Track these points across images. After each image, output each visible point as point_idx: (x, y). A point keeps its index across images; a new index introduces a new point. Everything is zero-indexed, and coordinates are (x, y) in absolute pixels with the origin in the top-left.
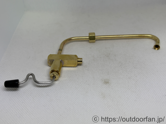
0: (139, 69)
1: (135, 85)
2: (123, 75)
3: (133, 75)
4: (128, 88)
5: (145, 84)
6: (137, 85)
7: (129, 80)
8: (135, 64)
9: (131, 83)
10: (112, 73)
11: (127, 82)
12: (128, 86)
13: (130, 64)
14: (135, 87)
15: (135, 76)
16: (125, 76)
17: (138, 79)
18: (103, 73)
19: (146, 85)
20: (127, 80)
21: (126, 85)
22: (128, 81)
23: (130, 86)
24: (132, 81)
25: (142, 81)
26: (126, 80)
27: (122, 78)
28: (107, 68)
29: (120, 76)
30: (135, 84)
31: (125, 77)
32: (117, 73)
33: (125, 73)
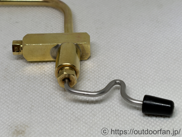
2: (65, 111)
3: (88, 113)
8: (100, 85)
10: (39, 109)
13: (89, 84)
15: (91, 114)
16: (70, 115)
17: (96, 121)
18: (19, 109)
20: (69, 126)
26: (67, 124)
28: (31, 96)
29: (56, 116)
31: (67, 117)
32: (51, 109)
33: (70, 108)
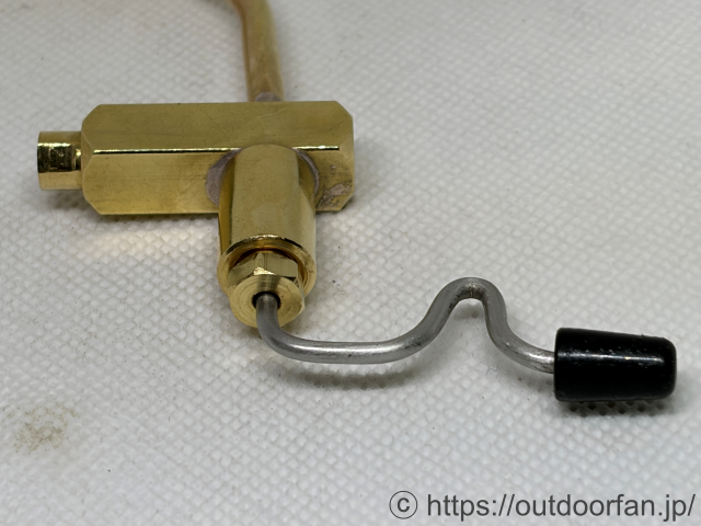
0: (375, 305)
1: (293, 450)
4: (227, 477)
5: (387, 441)
6: (311, 448)
7: (254, 409)
9: (263, 430)
11: (236, 425)
12: (226, 462)
14: (294, 465)
19: (398, 447)
21: (216, 455)
22: (245, 418)
23: (246, 460)
24: (282, 414)
25: (367, 414)
27: (199, 387)
30: (302, 442)
